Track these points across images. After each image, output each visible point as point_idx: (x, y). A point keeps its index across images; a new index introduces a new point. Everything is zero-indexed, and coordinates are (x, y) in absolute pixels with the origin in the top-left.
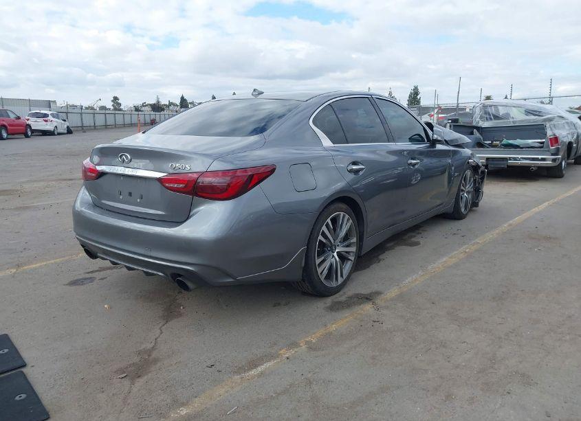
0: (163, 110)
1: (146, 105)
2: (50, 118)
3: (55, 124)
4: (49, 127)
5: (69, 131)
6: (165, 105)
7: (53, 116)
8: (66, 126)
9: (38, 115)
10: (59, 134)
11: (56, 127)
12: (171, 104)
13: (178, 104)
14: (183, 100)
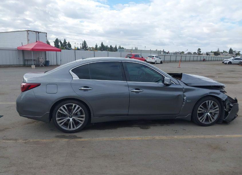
0: (219, 54)
1: (212, 52)
2: (155, 58)
3: (156, 60)
4: (153, 61)
5: (161, 63)
6: (221, 52)
7: (156, 57)
8: (160, 61)
9: (150, 57)
10: (157, 63)
11: (156, 61)
12: (224, 52)
13: (228, 52)
14: (231, 50)
